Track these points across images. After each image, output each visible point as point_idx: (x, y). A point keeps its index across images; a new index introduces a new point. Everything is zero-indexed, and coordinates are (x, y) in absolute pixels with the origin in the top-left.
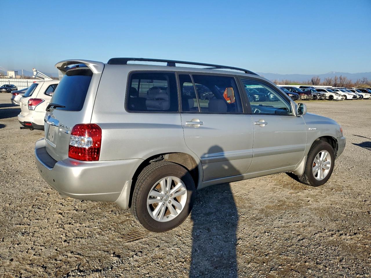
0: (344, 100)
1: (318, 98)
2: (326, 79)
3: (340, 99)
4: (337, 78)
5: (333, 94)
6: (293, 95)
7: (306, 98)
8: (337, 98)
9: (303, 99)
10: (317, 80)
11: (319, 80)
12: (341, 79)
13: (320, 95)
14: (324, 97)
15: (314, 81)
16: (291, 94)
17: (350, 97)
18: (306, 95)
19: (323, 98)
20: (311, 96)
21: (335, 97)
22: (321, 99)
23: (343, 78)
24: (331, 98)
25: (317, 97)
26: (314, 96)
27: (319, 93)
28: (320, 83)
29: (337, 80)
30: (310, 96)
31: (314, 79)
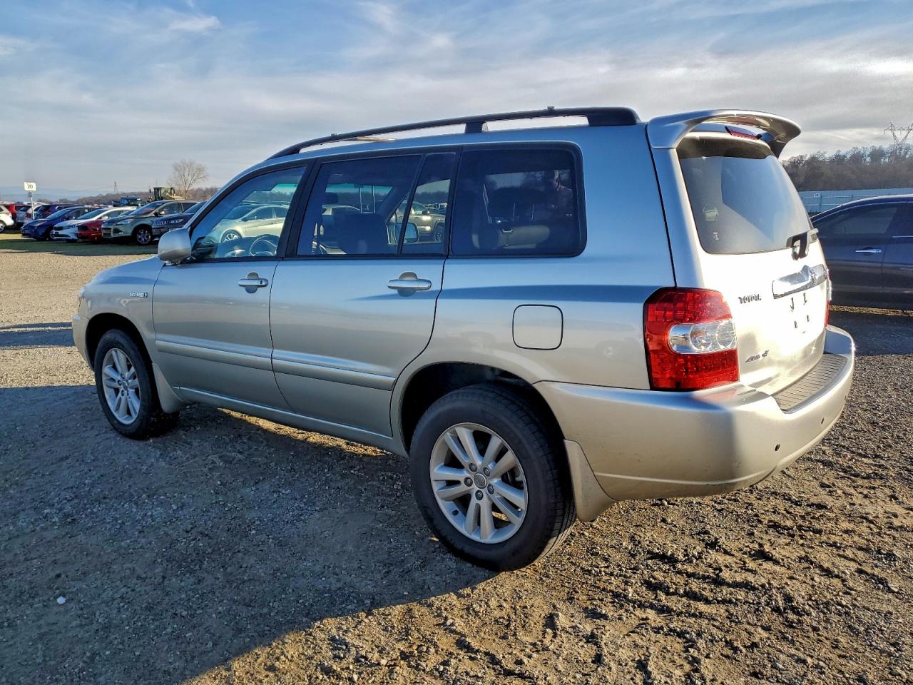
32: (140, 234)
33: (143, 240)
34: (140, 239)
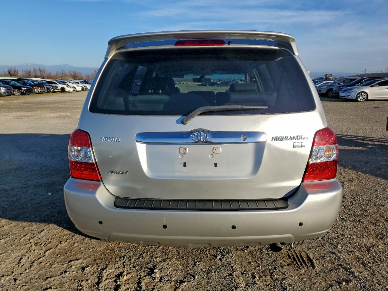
0: (75, 91)
1: (52, 91)
2: (24, 70)
3: (72, 91)
4: (37, 70)
5: (65, 86)
6: (27, 89)
7: (40, 91)
8: (69, 90)
9: (37, 92)
10: (14, 72)
11: (18, 72)
12: (40, 71)
13: (53, 88)
14: (57, 89)
15: (11, 73)
16: (24, 87)
17: (79, 89)
18: (40, 88)
19: (56, 91)
20: (45, 89)
21: (67, 89)
22: (55, 92)
23: (42, 71)
24: (63, 90)
25: (50, 90)
26: (48, 89)
27: (52, 86)
28: (19, 75)
29: (37, 72)
30: (43, 88)
31: (11, 71)
32: (330, 92)
33: (330, 95)
34: (329, 95)
